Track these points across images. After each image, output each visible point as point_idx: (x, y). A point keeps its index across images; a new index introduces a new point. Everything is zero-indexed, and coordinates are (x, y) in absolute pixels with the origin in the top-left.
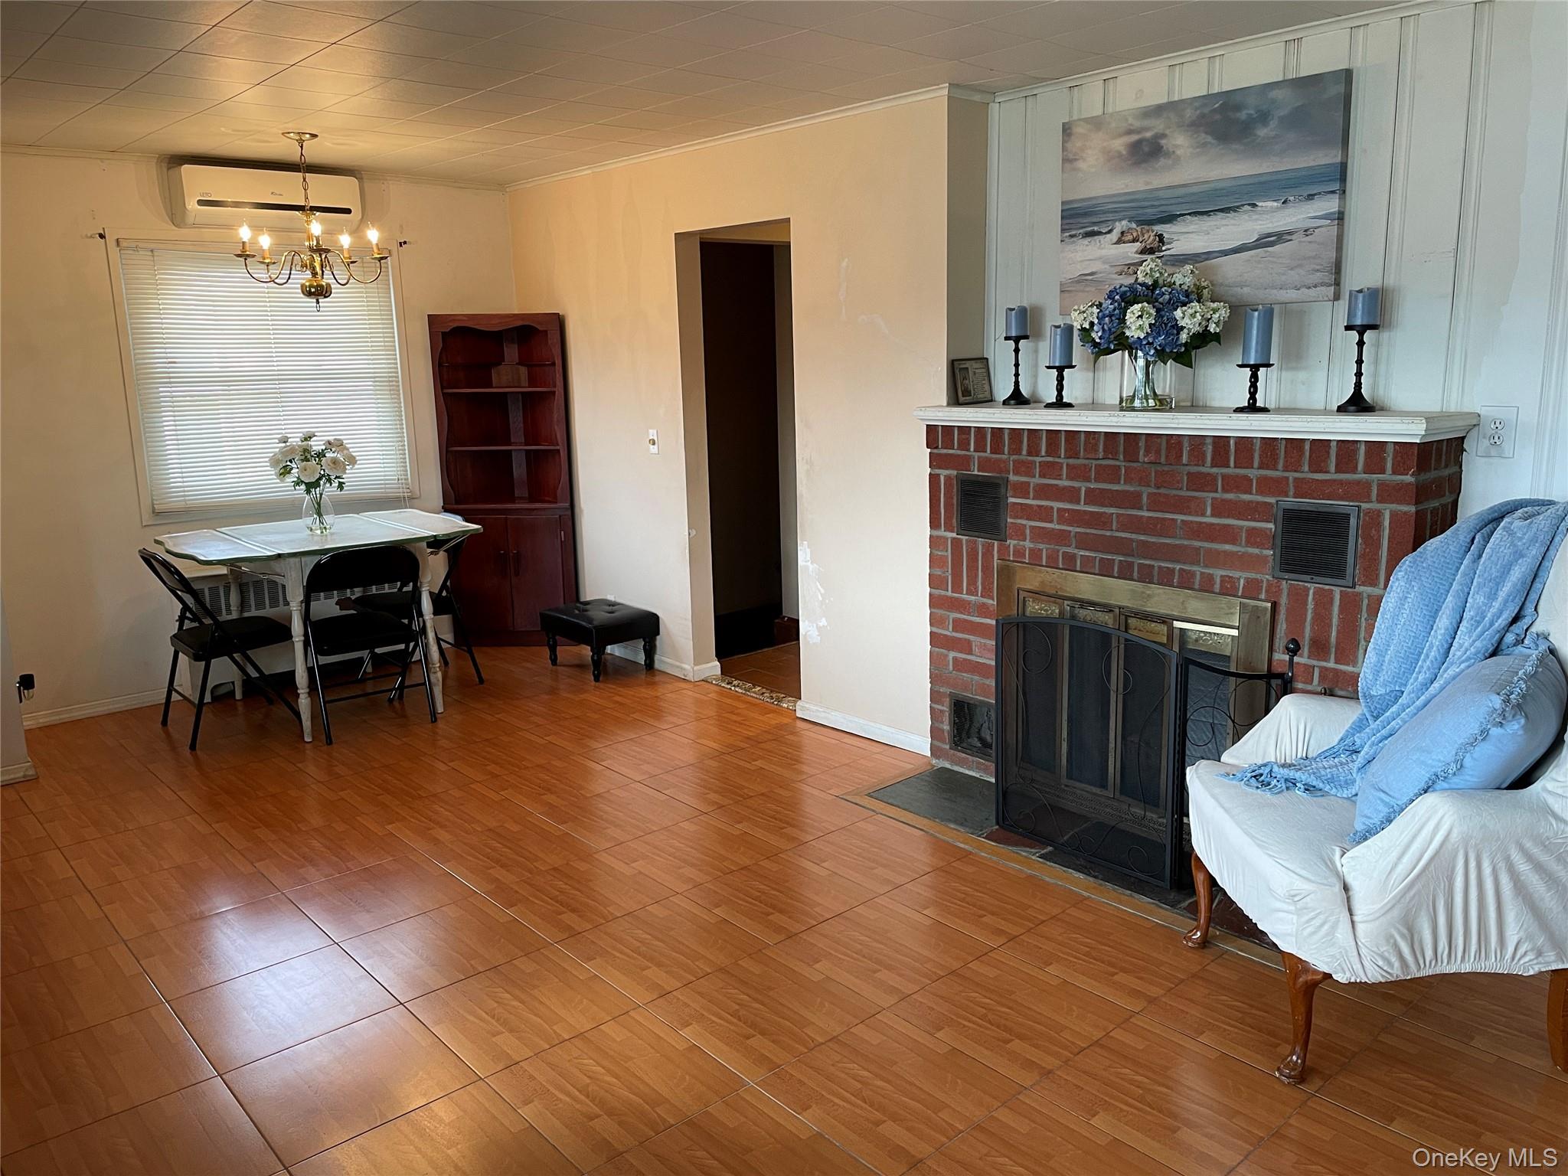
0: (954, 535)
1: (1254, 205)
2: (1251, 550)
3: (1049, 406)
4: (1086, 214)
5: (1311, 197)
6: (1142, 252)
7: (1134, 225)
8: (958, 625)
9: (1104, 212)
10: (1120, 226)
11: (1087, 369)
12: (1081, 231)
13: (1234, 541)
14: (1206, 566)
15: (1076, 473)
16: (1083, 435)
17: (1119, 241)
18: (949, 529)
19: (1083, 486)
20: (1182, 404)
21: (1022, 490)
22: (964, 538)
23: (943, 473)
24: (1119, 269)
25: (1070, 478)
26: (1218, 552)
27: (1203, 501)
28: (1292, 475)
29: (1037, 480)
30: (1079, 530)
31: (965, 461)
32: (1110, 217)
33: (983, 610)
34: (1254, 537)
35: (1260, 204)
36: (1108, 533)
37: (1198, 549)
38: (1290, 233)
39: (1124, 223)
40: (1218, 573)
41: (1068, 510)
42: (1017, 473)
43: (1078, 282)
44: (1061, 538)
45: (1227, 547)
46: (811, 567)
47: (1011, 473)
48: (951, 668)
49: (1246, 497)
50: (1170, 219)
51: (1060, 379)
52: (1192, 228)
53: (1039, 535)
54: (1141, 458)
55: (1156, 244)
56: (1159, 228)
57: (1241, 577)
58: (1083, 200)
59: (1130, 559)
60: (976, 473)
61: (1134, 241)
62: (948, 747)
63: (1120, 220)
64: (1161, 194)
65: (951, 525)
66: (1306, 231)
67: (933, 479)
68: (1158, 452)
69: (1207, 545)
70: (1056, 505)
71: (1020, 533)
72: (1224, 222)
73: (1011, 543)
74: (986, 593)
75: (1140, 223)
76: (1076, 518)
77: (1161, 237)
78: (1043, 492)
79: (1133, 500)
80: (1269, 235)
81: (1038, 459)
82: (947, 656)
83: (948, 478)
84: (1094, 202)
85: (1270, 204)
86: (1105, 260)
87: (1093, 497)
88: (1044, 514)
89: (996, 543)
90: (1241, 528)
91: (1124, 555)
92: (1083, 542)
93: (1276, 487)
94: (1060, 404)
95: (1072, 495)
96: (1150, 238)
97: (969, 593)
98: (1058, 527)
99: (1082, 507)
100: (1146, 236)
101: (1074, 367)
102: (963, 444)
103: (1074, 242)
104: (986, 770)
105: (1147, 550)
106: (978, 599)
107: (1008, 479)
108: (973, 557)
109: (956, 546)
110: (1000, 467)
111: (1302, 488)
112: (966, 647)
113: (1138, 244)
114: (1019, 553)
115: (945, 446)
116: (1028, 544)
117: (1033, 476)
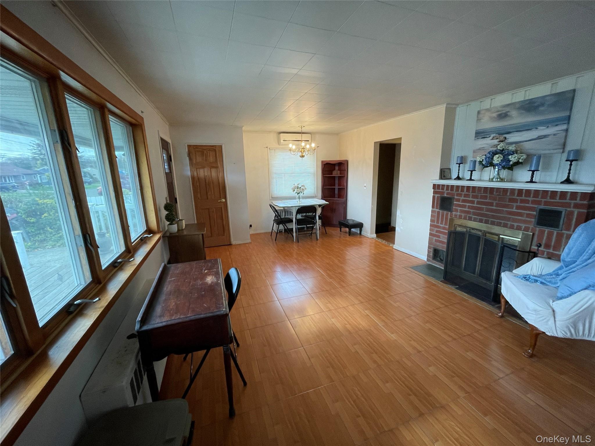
0: (438, 210)
1: (537, 128)
2: (527, 219)
3: (467, 180)
6: (499, 142)
7: (497, 135)
8: (437, 231)
9: (489, 132)
10: (492, 136)
11: (479, 171)
12: (481, 137)
13: (522, 216)
14: (512, 222)
15: (473, 197)
16: (477, 188)
17: (492, 139)
18: (437, 208)
19: (476, 200)
20: (508, 180)
21: (458, 200)
22: (441, 211)
23: (436, 195)
24: (491, 146)
25: (472, 198)
26: (516, 219)
27: (513, 205)
28: (543, 200)
29: (463, 198)
30: (473, 211)
31: (443, 193)
32: (490, 133)
33: (444, 228)
34: (528, 215)
35: (539, 128)
36: (482, 212)
37: (510, 218)
38: (549, 135)
40: (516, 224)
41: (471, 206)
42: (457, 196)
43: (479, 150)
44: (468, 212)
45: (520, 218)
48: (434, 241)
49: (527, 205)
51: (471, 174)
52: (516, 135)
53: (462, 211)
54: (494, 194)
55: (503, 140)
56: (505, 136)
57: (523, 226)
59: (488, 219)
60: (446, 195)
61: (497, 139)
62: (431, 259)
66: (554, 135)
67: (434, 197)
68: (500, 192)
69: (513, 217)
70: (467, 204)
71: (456, 211)
72: (526, 133)
73: (454, 213)
74: (446, 224)
75: (499, 134)
76: (473, 208)
77: (505, 138)
78: (464, 201)
79: (492, 204)
80: (541, 136)
81: (463, 193)
82: (433, 238)
83: (438, 197)
86: (487, 144)
87: (478, 203)
88: (464, 206)
89: (449, 213)
90: (524, 213)
91: (486, 217)
92: (474, 214)
93: (536, 202)
94: (471, 179)
95: (473, 202)
96: (502, 138)
97: (441, 224)
98: (468, 210)
99: (475, 205)
100: (501, 138)
101: (475, 171)
102: (443, 189)
104: (441, 266)
105: (493, 217)
106: (443, 226)
107: (454, 197)
108: (443, 216)
109: (438, 213)
110: (453, 195)
111: (546, 203)
112: (439, 237)
113: (498, 140)
114: (456, 215)
115: (438, 189)
116: (459, 213)
117: (462, 197)
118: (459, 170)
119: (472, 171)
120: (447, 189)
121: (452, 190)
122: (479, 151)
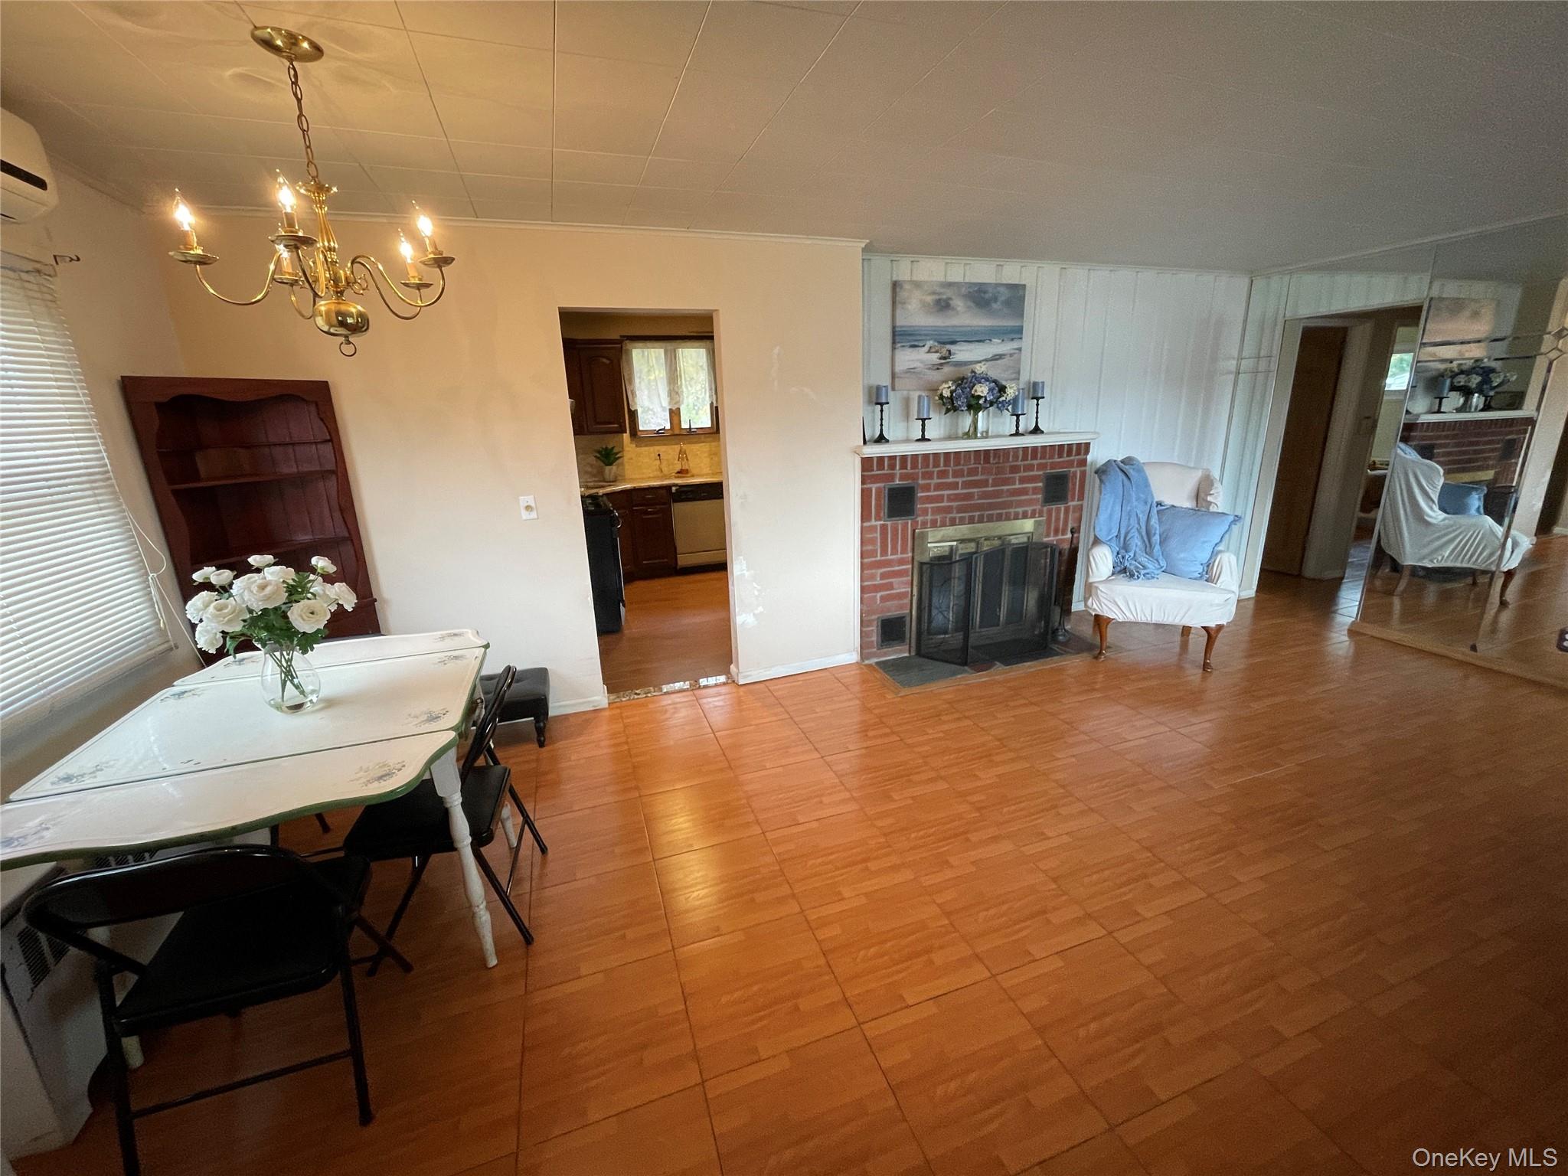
0: (882, 522)
1: (990, 340)
2: (1035, 497)
4: (910, 335)
5: (1012, 340)
7: (936, 344)
8: (883, 576)
9: (920, 335)
10: (930, 343)
12: (908, 344)
13: (1027, 494)
14: (1015, 508)
15: (956, 474)
17: (929, 352)
18: (878, 518)
19: (960, 480)
21: (927, 488)
22: (889, 523)
23: (874, 487)
25: (953, 477)
26: (1020, 500)
27: (1014, 478)
29: (936, 481)
30: (957, 504)
31: (891, 477)
32: (924, 338)
33: (901, 562)
34: (1035, 490)
36: (973, 502)
37: (1011, 501)
38: (1004, 355)
39: (931, 342)
40: (1020, 510)
41: (952, 494)
42: (924, 478)
43: (907, 372)
44: (949, 510)
45: (1025, 497)
46: (747, 574)
47: (920, 479)
48: (878, 602)
49: (1031, 473)
50: (953, 343)
51: (923, 425)
53: (937, 511)
54: (991, 462)
55: (947, 355)
56: (949, 347)
57: (1029, 509)
58: (910, 326)
59: (982, 513)
60: (898, 482)
61: (937, 352)
62: (875, 650)
63: (929, 340)
65: (879, 516)
66: (1011, 355)
67: (865, 495)
68: (999, 457)
69: (1016, 498)
70: (946, 493)
71: (925, 512)
73: (920, 519)
74: (904, 551)
75: (940, 343)
76: (957, 498)
77: (950, 351)
78: (938, 487)
79: (985, 483)
81: (950, 469)
82: (876, 596)
83: (879, 491)
84: (916, 328)
85: (996, 340)
86: (922, 362)
87: (966, 485)
88: (940, 499)
89: (910, 521)
90: (1029, 487)
91: (980, 511)
92: (960, 510)
93: (1041, 467)
94: (923, 439)
95: (955, 486)
96: (944, 352)
97: (892, 554)
98: (947, 504)
99: (959, 491)
100: (942, 350)
101: (930, 419)
102: (892, 467)
103: (903, 350)
104: (901, 651)
105: (991, 506)
106: (899, 556)
107: (918, 484)
108: (895, 530)
109: (884, 528)
110: (914, 477)
111: (1053, 466)
112: (890, 586)
113: (938, 354)
114: (924, 524)
115: (878, 470)
116: (929, 517)
117: (933, 479)
118: (882, 419)
119: (923, 420)
120: (904, 466)
121: (914, 466)
122: (908, 375)
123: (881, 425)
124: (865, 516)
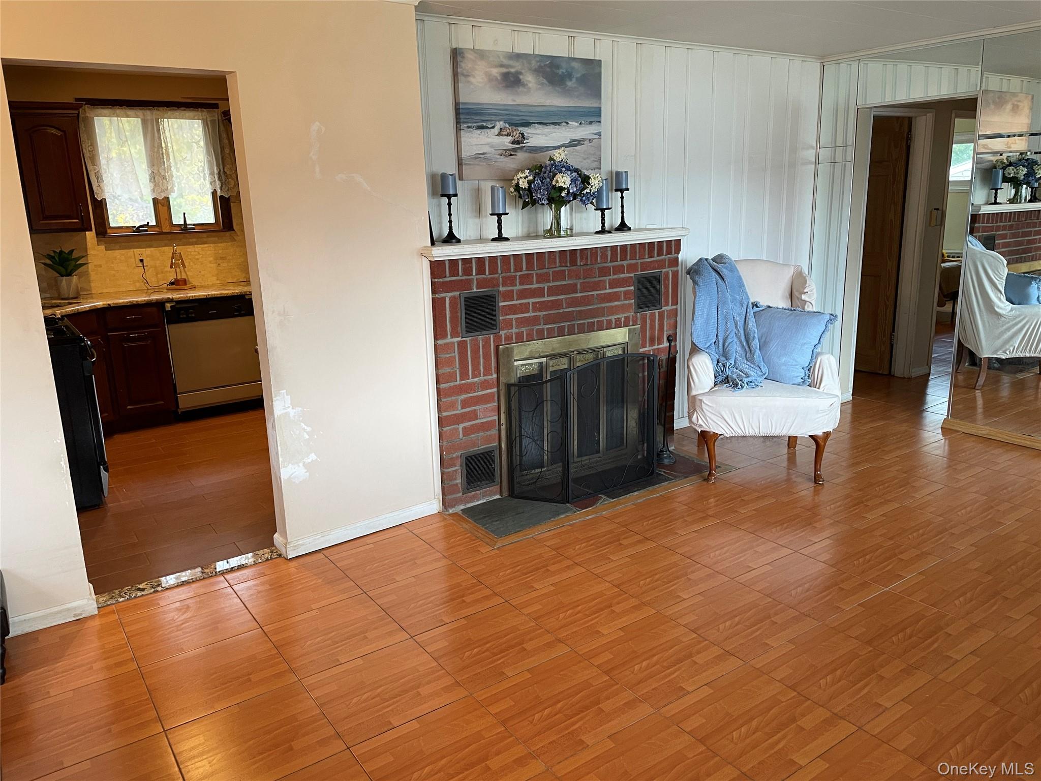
0: (460, 339)
2: (627, 302)
3: (494, 240)
4: (477, 114)
5: (591, 123)
6: (513, 143)
7: (507, 126)
8: (465, 404)
9: (490, 114)
10: (500, 124)
13: (618, 299)
14: (608, 316)
15: (542, 278)
17: (499, 134)
18: (454, 335)
19: (545, 286)
21: (508, 296)
22: (467, 339)
23: (448, 296)
24: (500, 152)
25: (538, 282)
26: (612, 307)
27: (604, 281)
29: (519, 287)
30: (544, 313)
31: (467, 284)
32: (493, 118)
33: (485, 385)
34: (627, 295)
35: (570, 123)
36: (561, 311)
37: (604, 308)
38: (583, 141)
39: (501, 123)
40: (613, 318)
41: (538, 302)
42: (504, 284)
43: (475, 158)
44: (535, 321)
45: (616, 303)
46: (292, 412)
47: (501, 286)
48: (461, 436)
49: (622, 276)
50: (527, 124)
51: (499, 222)
52: (538, 132)
53: (522, 322)
54: (579, 264)
55: (520, 139)
56: (521, 129)
57: (622, 316)
59: (573, 323)
60: (475, 290)
61: (508, 135)
62: (461, 493)
63: (499, 121)
64: (520, 108)
65: (457, 332)
67: (437, 302)
68: (587, 258)
69: (607, 304)
70: (531, 301)
71: (509, 324)
72: (555, 130)
73: (503, 333)
74: (487, 372)
75: (511, 124)
76: (543, 306)
77: (523, 134)
78: (522, 294)
79: (573, 288)
80: (574, 140)
81: (519, 274)
82: (458, 428)
83: (452, 299)
84: (485, 107)
85: (574, 123)
87: (552, 291)
88: (524, 308)
89: (492, 336)
90: (621, 292)
91: (570, 321)
92: (548, 320)
93: (632, 268)
94: (500, 238)
95: (539, 292)
96: (517, 134)
97: (474, 376)
98: (532, 314)
99: (546, 299)
100: (515, 134)
101: (507, 214)
102: (467, 272)
103: (470, 131)
104: (491, 494)
105: (582, 315)
106: (482, 378)
107: (499, 291)
108: (475, 351)
109: (462, 345)
110: (493, 283)
111: (644, 266)
112: (474, 415)
113: (510, 138)
114: (509, 339)
115: (450, 275)
116: (514, 330)
117: (516, 285)
118: (450, 215)
119: (499, 216)
120: (481, 271)
121: (493, 270)
122: (477, 162)
123: (450, 222)
124: (439, 331)
